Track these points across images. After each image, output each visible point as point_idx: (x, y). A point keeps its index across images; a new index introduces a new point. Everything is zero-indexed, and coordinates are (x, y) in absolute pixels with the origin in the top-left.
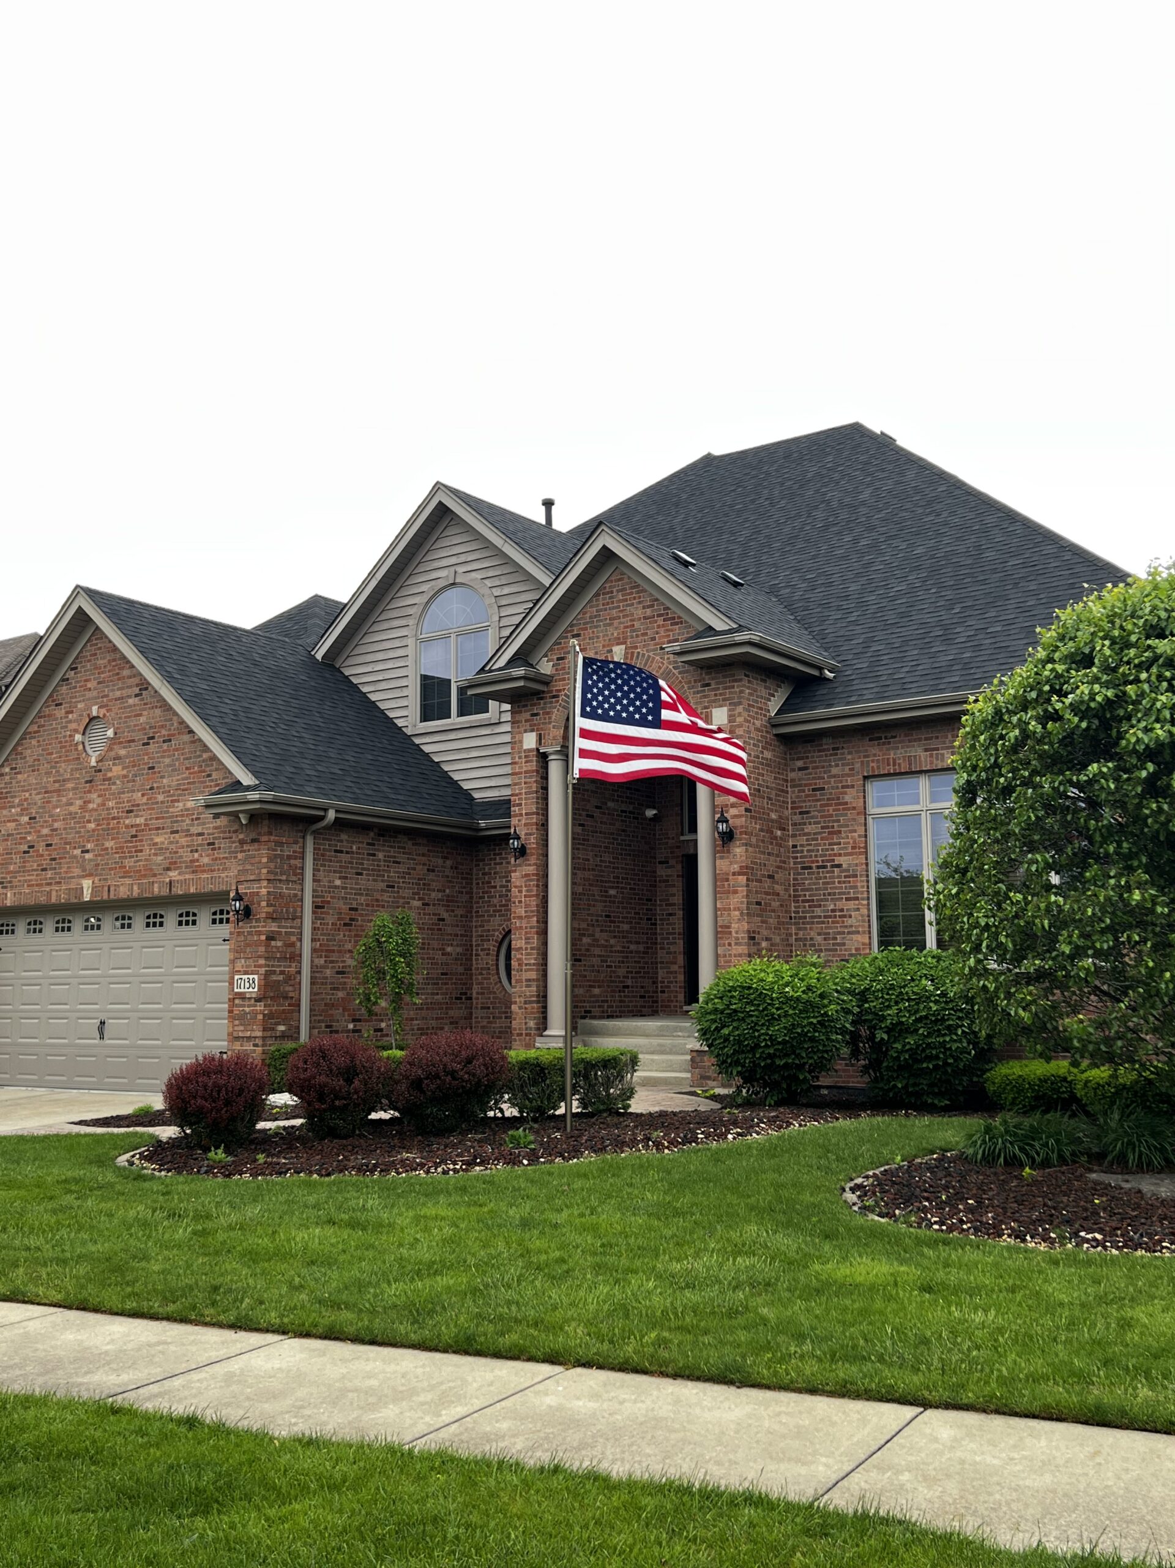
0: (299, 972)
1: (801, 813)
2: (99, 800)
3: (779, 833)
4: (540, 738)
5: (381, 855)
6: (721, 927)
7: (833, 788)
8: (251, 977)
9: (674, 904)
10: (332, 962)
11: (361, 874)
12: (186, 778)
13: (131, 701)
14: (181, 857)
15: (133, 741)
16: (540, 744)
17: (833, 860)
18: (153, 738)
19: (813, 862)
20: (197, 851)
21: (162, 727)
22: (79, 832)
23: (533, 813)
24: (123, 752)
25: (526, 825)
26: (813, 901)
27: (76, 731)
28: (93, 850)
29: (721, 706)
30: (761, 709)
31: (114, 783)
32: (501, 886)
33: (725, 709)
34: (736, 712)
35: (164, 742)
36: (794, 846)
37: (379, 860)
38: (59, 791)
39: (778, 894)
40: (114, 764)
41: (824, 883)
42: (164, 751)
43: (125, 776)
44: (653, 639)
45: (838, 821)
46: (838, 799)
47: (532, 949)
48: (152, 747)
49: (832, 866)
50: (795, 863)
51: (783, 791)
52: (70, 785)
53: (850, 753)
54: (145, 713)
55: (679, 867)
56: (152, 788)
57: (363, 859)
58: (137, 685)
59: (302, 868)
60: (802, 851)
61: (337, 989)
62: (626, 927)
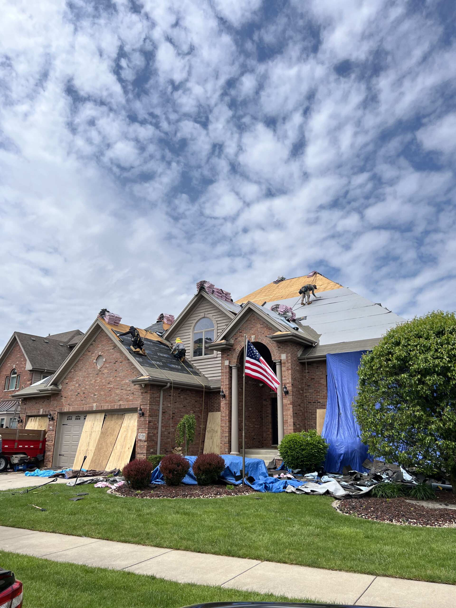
0: (157, 433)
1: (308, 386)
2: (100, 380)
3: (301, 392)
4: (230, 362)
5: (182, 397)
6: (285, 420)
7: (317, 378)
8: (143, 434)
9: (268, 413)
10: (167, 430)
11: (176, 403)
12: (126, 373)
13: (111, 351)
14: (124, 397)
15: (111, 362)
16: (230, 364)
17: (318, 401)
18: (117, 361)
19: (312, 401)
20: (128, 395)
21: (120, 358)
22: (93, 389)
23: (227, 385)
24: (108, 366)
25: (225, 388)
26: (312, 413)
27: (94, 359)
28: (97, 395)
29: (284, 354)
30: (295, 355)
31: (105, 375)
32: (217, 407)
33: (285, 355)
34: (288, 355)
35: (120, 363)
36: (306, 396)
37: (181, 398)
38: (88, 377)
39: (301, 411)
40: (105, 369)
41: (315, 407)
42: (120, 365)
43: (108, 373)
44: (263, 334)
45: (319, 389)
46: (319, 382)
47: (227, 426)
48: (117, 364)
50: (306, 401)
51: (302, 379)
52: (91, 375)
53: (322, 368)
54: (115, 354)
55: (270, 401)
56: (116, 376)
57: (177, 398)
58: (113, 346)
59: (159, 401)
60: (308, 398)
61: (168, 438)
62: (254, 420)
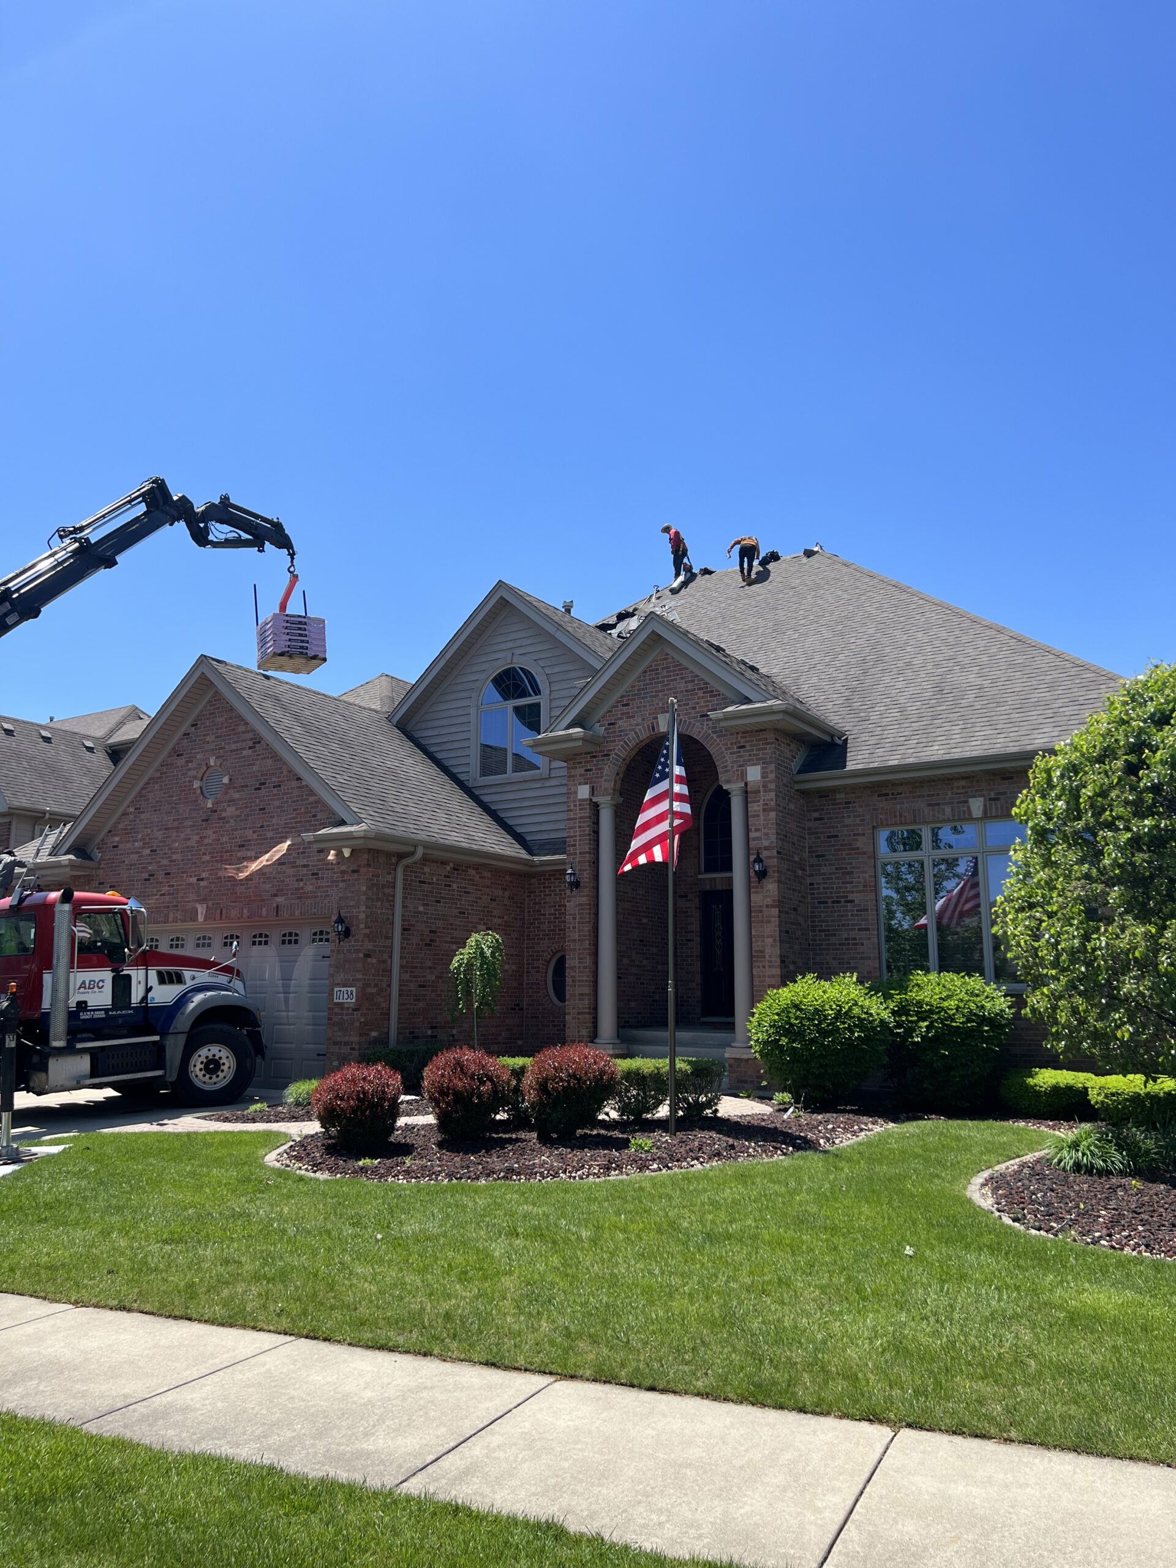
0: (389, 986)
1: (817, 856)
2: (214, 836)
3: (800, 872)
4: (593, 791)
5: (455, 886)
6: (756, 951)
7: (845, 835)
8: (349, 989)
10: (414, 977)
12: (293, 818)
13: (245, 753)
14: (287, 885)
15: (246, 786)
16: (593, 795)
17: (847, 897)
18: (264, 784)
19: (828, 898)
20: (302, 880)
21: (273, 774)
22: (195, 863)
23: (586, 853)
24: (236, 796)
25: (579, 862)
27: (195, 777)
28: (208, 879)
29: (754, 765)
30: (787, 768)
31: (228, 822)
33: (758, 768)
34: (769, 770)
35: (274, 787)
36: (811, 884)
38: (178, 828)
39: (800, 925)
40: (228, 806)
41: (838, 916)
42: (274, 795)
43: (238, 816)
44: (694, 708)
45: (851, 863)
46: (851, 845)
48: (263, 792)
49: (846, 902)
50: (812, 898)
51: (802, 837)
52: (188, 823)
53: (861, 806)
54: (258, 763)
59: (394, 896)
60: (819, 888)
61: (418, 1000)
